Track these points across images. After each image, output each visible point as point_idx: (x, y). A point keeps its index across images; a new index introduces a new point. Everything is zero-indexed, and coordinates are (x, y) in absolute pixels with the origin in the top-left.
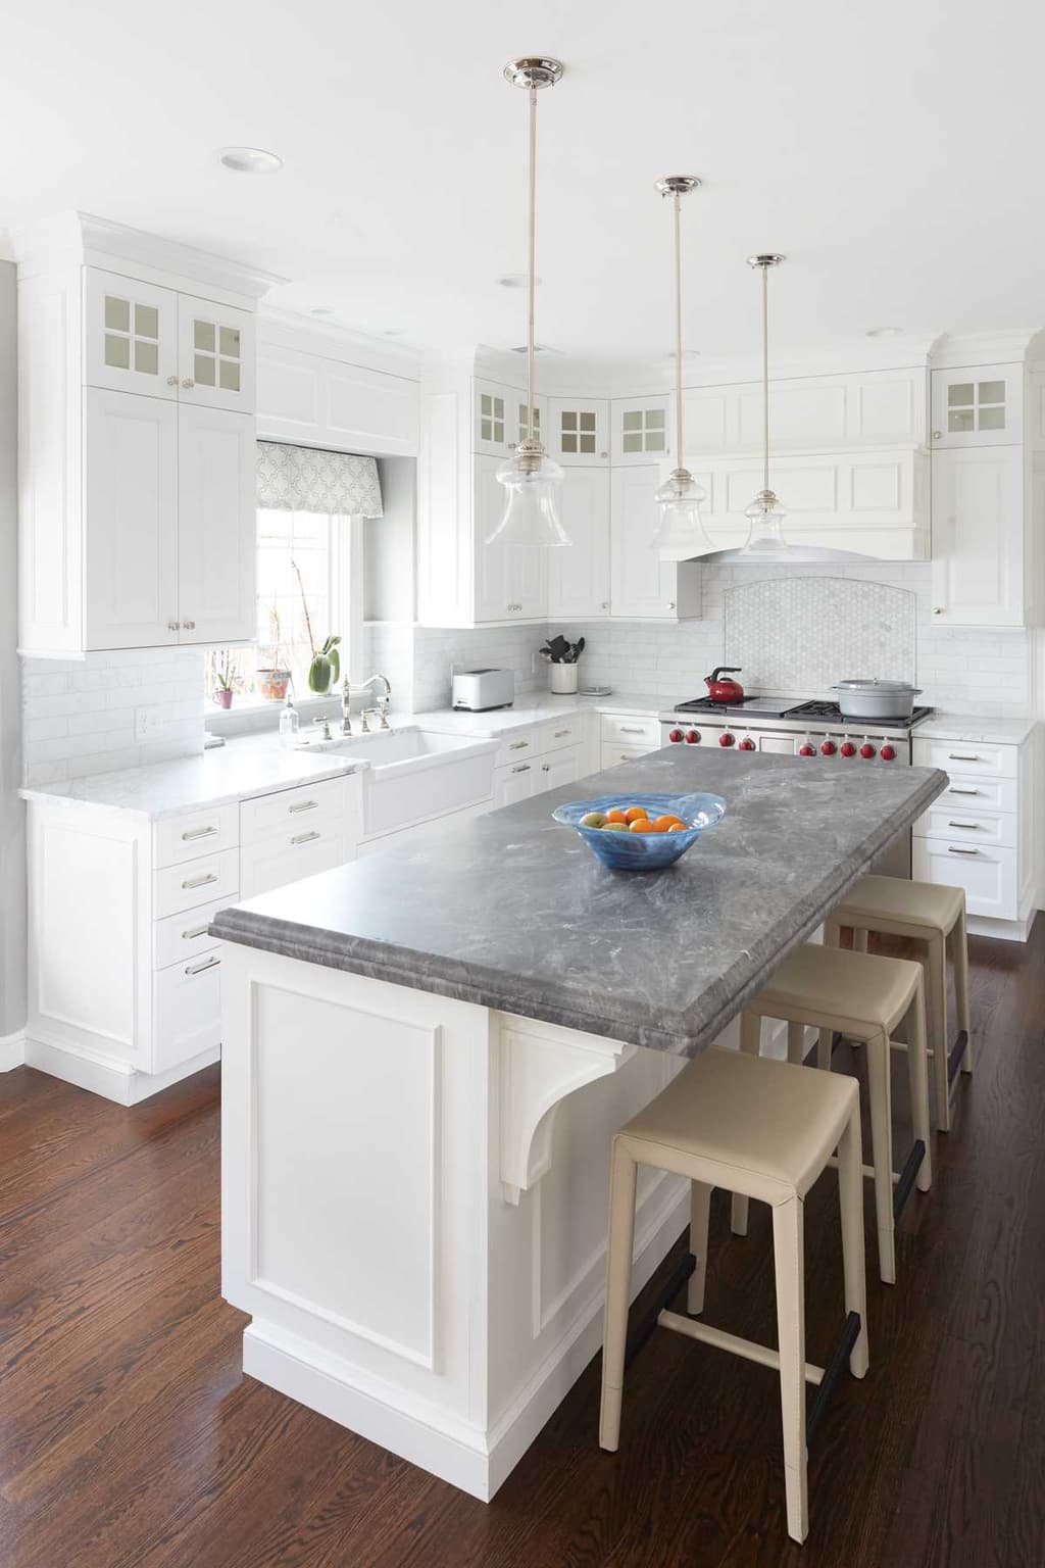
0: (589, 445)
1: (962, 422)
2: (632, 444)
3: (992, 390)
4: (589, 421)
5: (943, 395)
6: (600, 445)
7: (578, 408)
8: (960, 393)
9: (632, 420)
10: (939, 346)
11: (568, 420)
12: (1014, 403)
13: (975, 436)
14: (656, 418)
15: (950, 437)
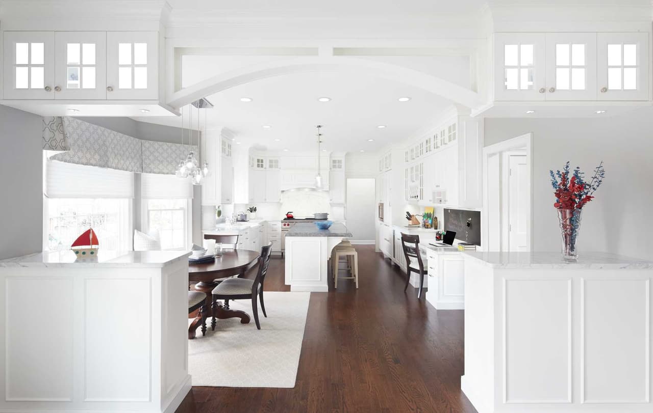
0: (262, 166)
1: (334, 167)
2: (271, 166)
3: (340, 162)
4: (262, 161)
5: (332, 161)
6: (264, 166)
7: (260, 158)
8: (334, 161)
9: (271, 161)
10: (332, 153)
11: (258, 161)
12: (343, 164)
13: (338, 169)
14: (277, 162)
15: (332, 169)
